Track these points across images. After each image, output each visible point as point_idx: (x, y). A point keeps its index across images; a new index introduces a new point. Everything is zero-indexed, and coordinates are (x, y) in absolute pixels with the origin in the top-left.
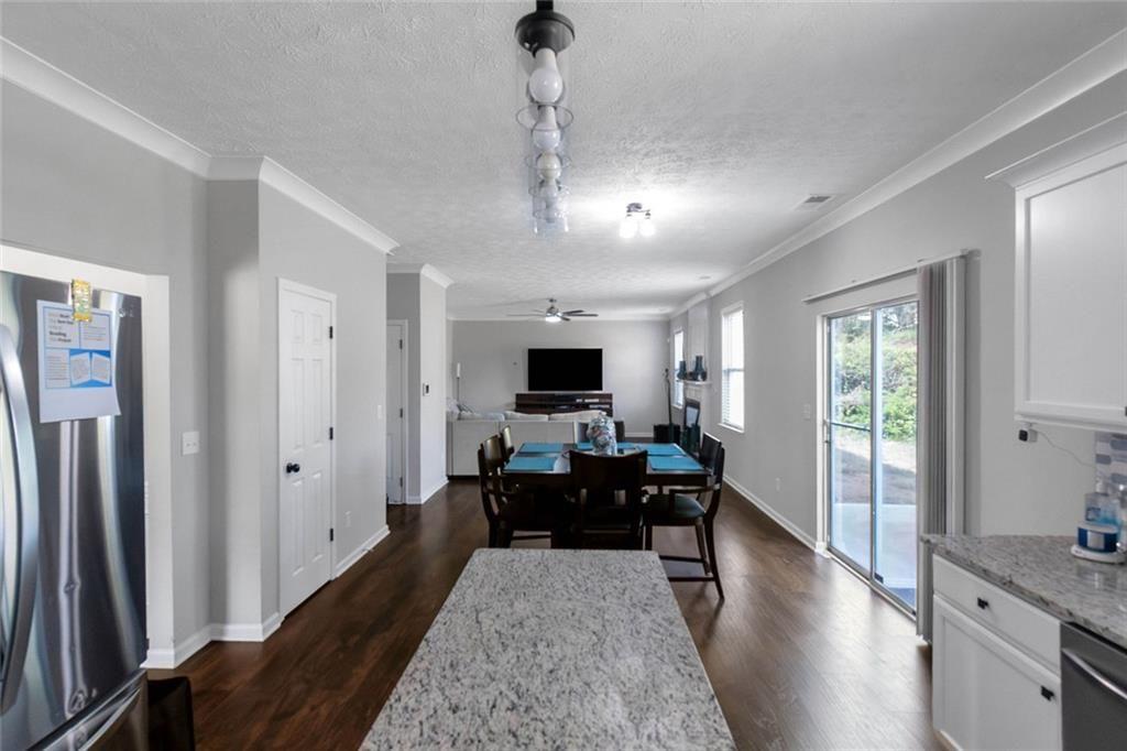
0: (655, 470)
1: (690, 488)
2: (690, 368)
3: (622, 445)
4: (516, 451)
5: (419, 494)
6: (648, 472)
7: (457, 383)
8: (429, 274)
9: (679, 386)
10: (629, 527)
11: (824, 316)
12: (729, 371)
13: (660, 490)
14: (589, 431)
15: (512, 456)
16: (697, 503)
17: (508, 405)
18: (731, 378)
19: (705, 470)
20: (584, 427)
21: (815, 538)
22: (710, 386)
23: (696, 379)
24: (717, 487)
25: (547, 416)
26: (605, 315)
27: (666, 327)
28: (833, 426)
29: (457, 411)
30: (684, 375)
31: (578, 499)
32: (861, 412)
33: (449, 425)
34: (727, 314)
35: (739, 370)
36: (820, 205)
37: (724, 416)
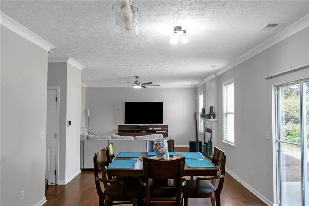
0: (189, 167)
1: (207, 177)
2: (207, 112)
3: (172, 153)
4: (115, 157)
5: (64, 179)
6: (186, 168)
7: (88, 120)
8: (72, 63)
9: (201, 122)
10: (175, 199)
11: (275, 86)
12: (227, 114)
13: (192, 178)
14: (154, 146)
15: (113, 159)
16: (211, 185)
17: (114, 131)
18: (228, 117)
19: (216, 167)
20: (152, 143)
21: (273, 202)
22: (217, 121)
23: (210, 118)
24: (222, 176)
25: (134, 137)
26: (164, 85)
27: (195, 91)
28: (281, 143)
29: (87, 134)
30: (204, 116)
31: (147, 184)
32: (292, 135)
33: (82, 142)
34: (226, 85)
35: (232, 113)
36: (274, 28)
37: (225, 137)
